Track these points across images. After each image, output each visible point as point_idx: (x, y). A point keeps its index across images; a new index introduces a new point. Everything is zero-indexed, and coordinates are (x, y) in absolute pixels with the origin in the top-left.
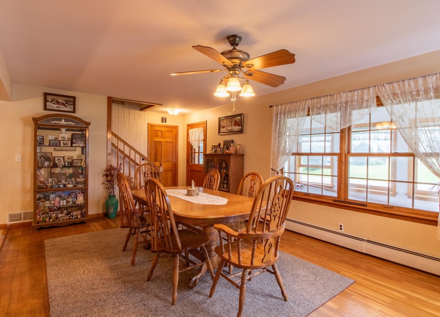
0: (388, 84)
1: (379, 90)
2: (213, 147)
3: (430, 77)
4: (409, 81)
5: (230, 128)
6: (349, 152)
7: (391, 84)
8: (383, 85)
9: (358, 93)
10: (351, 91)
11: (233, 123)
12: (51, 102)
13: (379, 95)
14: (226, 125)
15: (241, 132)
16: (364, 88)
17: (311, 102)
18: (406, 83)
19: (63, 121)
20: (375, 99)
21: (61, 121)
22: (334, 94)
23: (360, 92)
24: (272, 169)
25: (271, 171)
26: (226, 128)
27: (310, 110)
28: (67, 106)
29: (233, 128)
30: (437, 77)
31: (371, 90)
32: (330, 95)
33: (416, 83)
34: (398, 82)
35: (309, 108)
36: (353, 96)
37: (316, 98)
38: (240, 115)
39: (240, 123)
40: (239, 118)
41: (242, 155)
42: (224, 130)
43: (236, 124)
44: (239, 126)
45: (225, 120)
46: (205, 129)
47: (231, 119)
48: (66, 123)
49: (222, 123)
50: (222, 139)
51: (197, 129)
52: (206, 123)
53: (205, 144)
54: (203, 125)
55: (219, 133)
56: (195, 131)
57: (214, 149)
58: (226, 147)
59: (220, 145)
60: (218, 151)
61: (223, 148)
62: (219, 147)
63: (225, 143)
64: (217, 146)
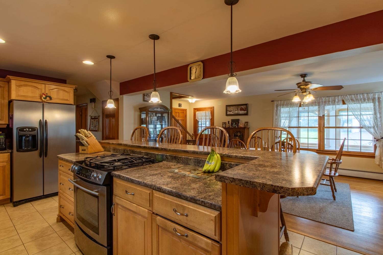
0: (349, 95)
1: (344, 97)
2: (223, 123)
3: (370, 94)
4: (360, 95)
5: (237, 112)
7: (351, 96)
8: (346, 95)
9: (332, 98)
10: (328, 97)
11: (239, 109)
12: (146, 96)
13: (344, 99)
14: (232, 110)
15: (247, 114)
16: (336, 96)
18: (358, 95)
20: (342, 102)
23: (333, 97)
26: (232, 112)
29: (239, 112)
30: (373, 94)
31: (340, 97)
33: (363, 96)
34: (354, 95)
35: (301, 104)
36: (329, 99)
38: (246, 105)
39: (247, 109)
40: (245, 106)
41: (249, 128)
42: (231, 113)
43: (242, 109)
44: (244, 111)
45: (231, 107)
46: (212, 112)
47: (237, 107)
48: (160, 110)
49: (229, 109)
50: (230, 118)
51: (204, 112)
52: (213, 108)
53: (213, 121)
54: (210, 109)
55: (227, 115)
56: (202, 113)
57: (224, 125)
58: (234, 123)
59: (229, 122)
60: (228, 126)
61: (232, 124)
62: (229, 124)
63: (233, 121)
64: (226, 123)
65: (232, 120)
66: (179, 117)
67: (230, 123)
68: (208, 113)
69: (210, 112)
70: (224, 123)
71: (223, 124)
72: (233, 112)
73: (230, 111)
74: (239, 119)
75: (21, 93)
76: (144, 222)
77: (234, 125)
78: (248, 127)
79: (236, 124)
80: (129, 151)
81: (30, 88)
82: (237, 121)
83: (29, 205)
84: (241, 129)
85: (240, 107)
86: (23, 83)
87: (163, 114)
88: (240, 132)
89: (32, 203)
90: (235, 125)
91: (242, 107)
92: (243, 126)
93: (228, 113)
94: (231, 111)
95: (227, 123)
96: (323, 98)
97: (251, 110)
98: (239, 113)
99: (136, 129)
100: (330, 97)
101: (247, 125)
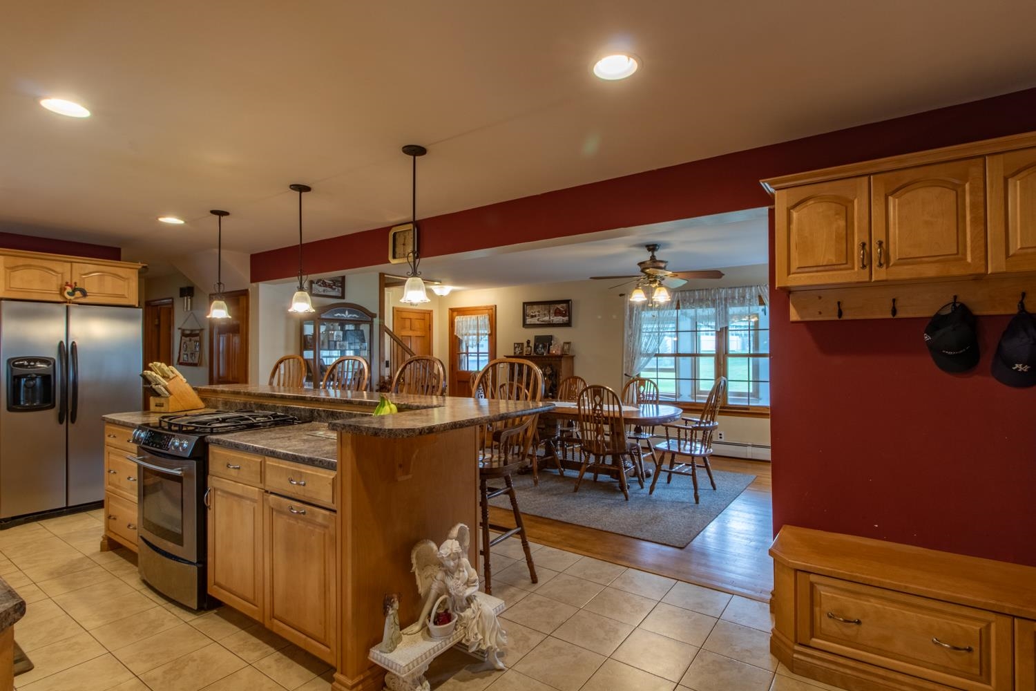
1: (761, 290)
5: (547, 318)
6: (726, 353)
8: (766, 285)
9: (739, 290)
10: (732, 288)
11: (551, 311)
12: (317, 284)
13: (762, 295)
14: (537, 313)
15: (568, 324)
16: (746, 287)
17: (681, 294)
19: (347, 312)
20: (758, 299)
21: (345, 313)
22: (712, 289)
23: (741, 290)
24: (626, 375)
25: (624, 376)
26: (537, 318)
27: (681, 304)
28: (335, 289)
29: (552, 318)
31: (753, 289)
32: (706, 289)
35: (678, 301)
36: (734, 293)
37: (687, 291)
38: (567, 302)
39: (568, 313)
40: (564, 305)
41: (572, 357)
42: (535, 321)
43: (557, 313)
44: (563, 316)
45: (535, 307)
46: (492, 315)
47: (547, 307)
48: (350, 315)
49: (530, 311)
50: (532, 334)
51: (474, 317)
52: (494, 309)
53: (494, 341)
54: (487, 311)
55: (525, 325)
56: (469, 319)
57: (517, 349)
58: (541, 346)
59: (528, 342)
60: (526, 351)
61: (536, 347)
62: (528, 346)
63: (538, 339)
64: (523, 344)
65: (535, 336)
66: (411, 329)
67: (532, 344)
68: (484, 320)
69: (487, 317)
70: (517, 344)
71: (515, 348)
72: (538, 320)
73: (532, 317)
74: (551, 336)
75: (17, 283)
76: (254, 509)
77: (540, 350)
78: (571, 354)
79: (544, 347)
80: (254, 406)
81: (37, 272)
82: (546, 341)
83: (35, 526)
84: (554, 359)
85: (553, 307)
86: (21, 261)
87: (360, 324)
88: (550, 365)
89: (43, 522)
90: (543, 350)
91: (559, 306)
92: (559, 353)
93: (529, 321)
94: (535, 316)
95: (525, 345)
96: (721, 290)
97: (579, 315)
98: (553, 320)
99: (281, 362)
100: (735, 288)
101: (569, 349)
